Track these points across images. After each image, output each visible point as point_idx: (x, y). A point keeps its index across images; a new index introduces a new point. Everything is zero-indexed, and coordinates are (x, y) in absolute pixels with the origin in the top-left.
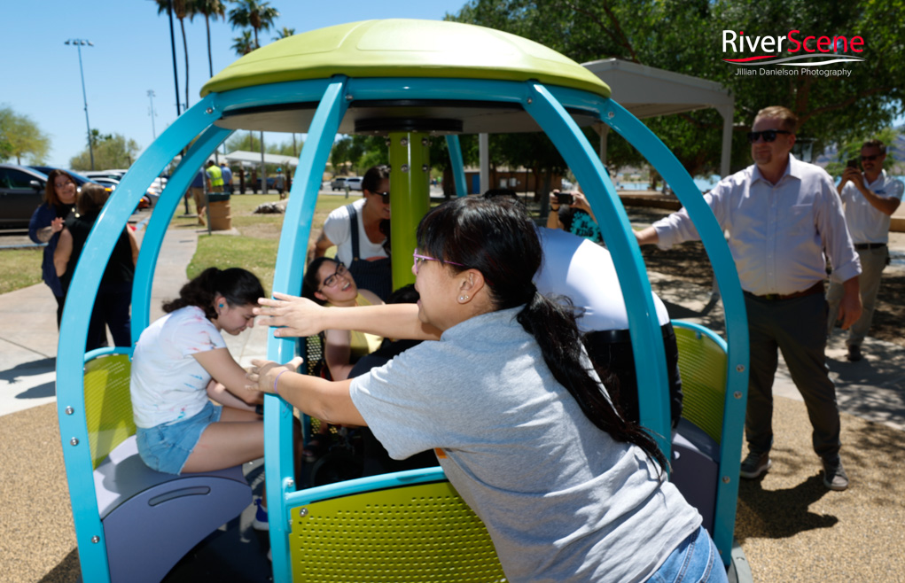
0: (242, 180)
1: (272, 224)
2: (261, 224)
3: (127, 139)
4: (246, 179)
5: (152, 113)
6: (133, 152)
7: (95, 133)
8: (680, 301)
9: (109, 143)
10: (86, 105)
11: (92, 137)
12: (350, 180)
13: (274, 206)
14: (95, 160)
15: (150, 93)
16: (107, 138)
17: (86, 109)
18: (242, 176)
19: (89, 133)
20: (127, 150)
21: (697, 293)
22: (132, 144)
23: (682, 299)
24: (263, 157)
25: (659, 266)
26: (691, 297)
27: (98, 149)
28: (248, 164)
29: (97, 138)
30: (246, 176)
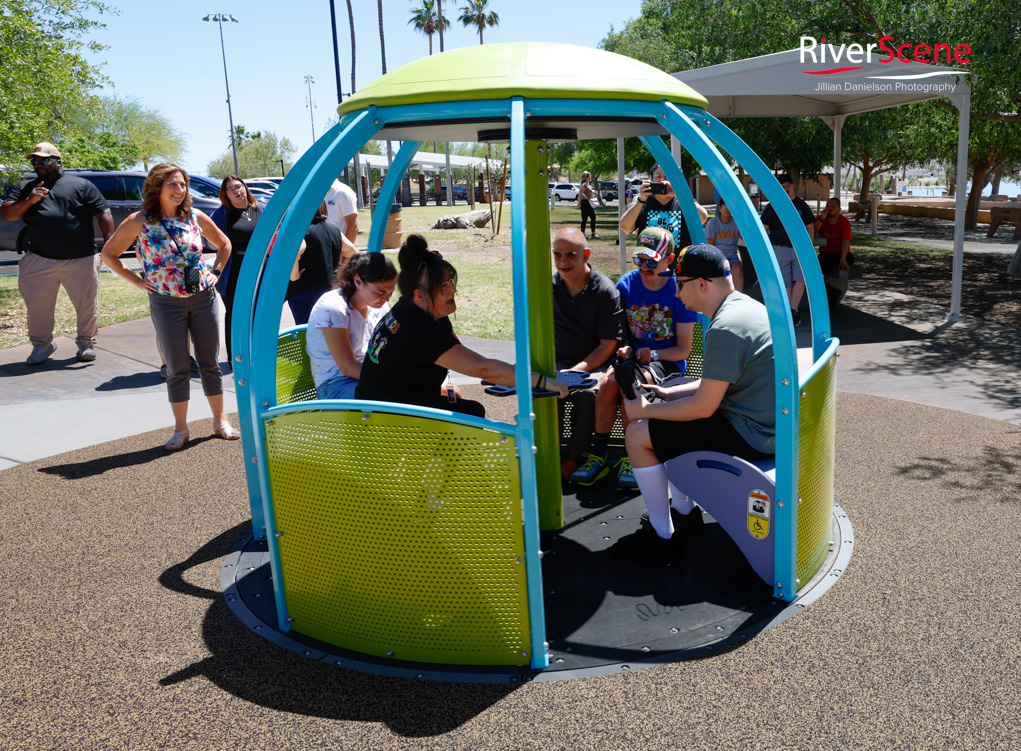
0: (422, 188)
1: (452, 241)
2: (439, 241)
3: (280, 139)
4: (427, 187)
5: (311, 105)
6: (287, 154)
7: (240, 130)
8: (908, 323)
9: (256, 143)
10: (229, 96)
11: (236, 135)
12: (559, 187)
13: (456, 220)
14: (239, 165)
15: (309, 79)
16: (253, 137)
17: (228, 101)
18: (422, 183)
19: (232, 130)
20: (279, 151)
21: (931, 314)
22: (286, 144)
23: (911, 319)
24: (448, 159)
25: (905, 286)
26: (922, 319)
27: (243, 151)
28: (429, 168)
29: (242, 136)
30: (428, 183)
